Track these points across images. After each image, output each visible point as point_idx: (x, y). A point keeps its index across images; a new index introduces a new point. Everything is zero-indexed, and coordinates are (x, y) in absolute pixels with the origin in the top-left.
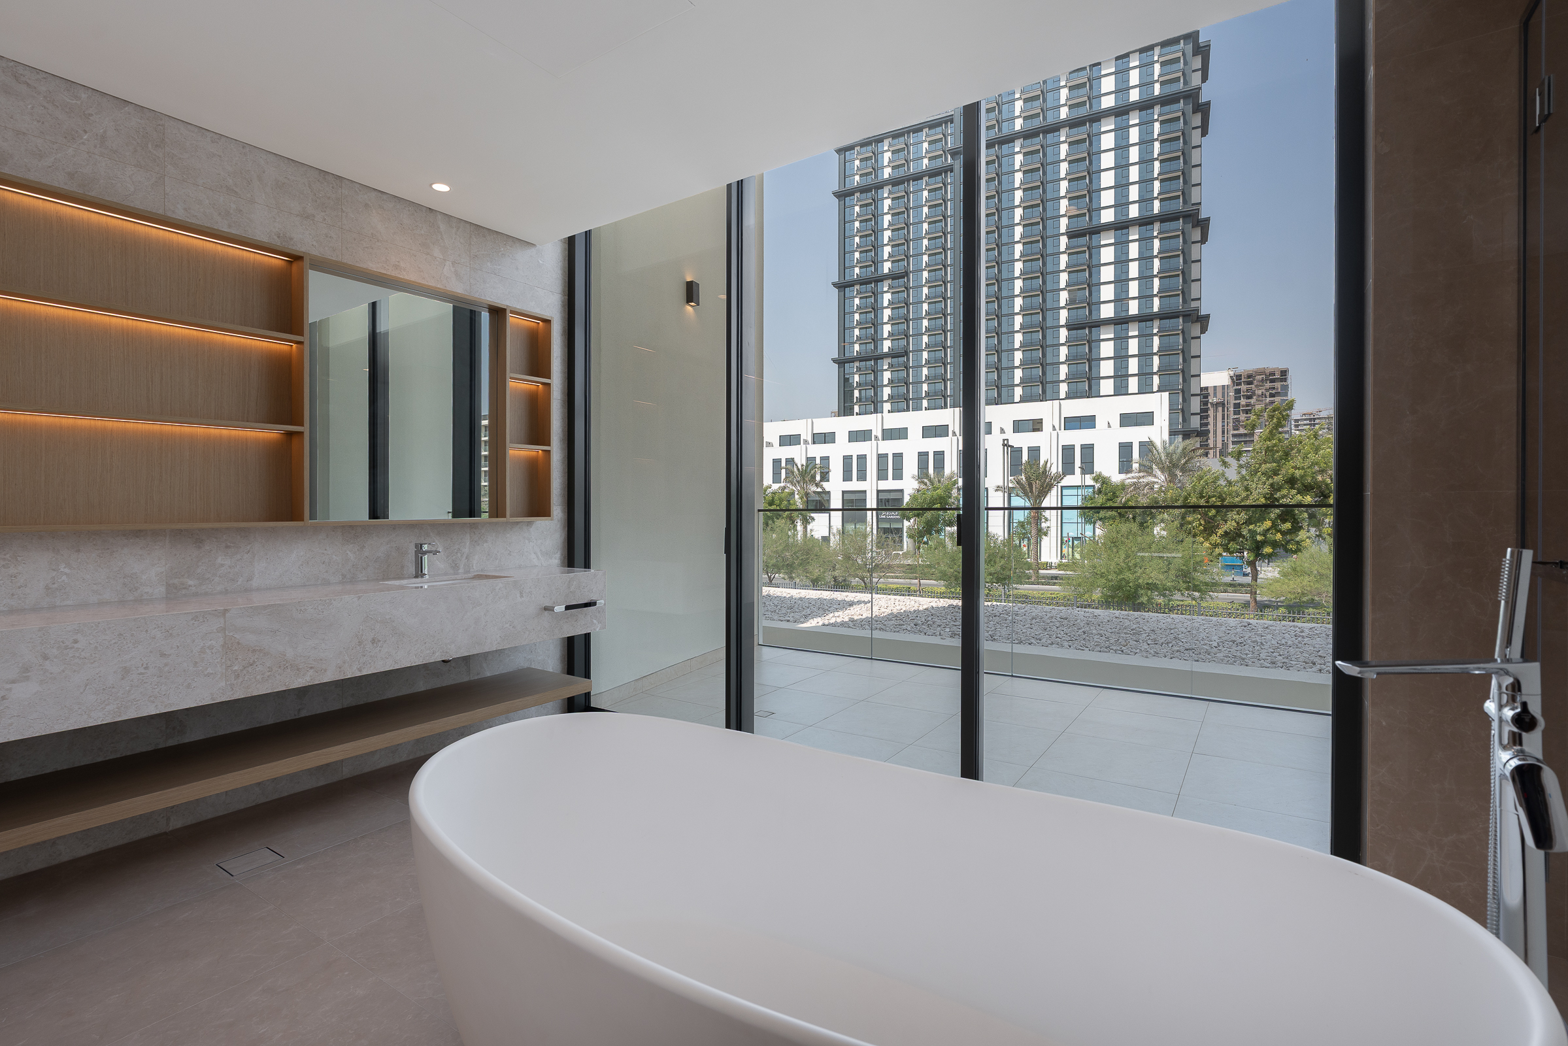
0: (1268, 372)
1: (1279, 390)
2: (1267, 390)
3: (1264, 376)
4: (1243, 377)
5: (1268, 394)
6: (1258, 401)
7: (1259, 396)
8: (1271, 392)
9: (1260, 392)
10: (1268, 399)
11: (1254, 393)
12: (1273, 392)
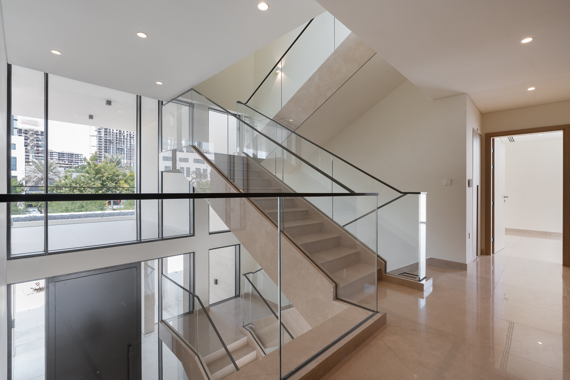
0: (35, 131)
1: (41, 139)
2: (35, 138)
3: (33, 132)
4: (23, 131)
5: (35, 140)
6: (31, 142)
7: (31, 140)
8: (37, 139)
9: (32, 138)
10: (36, 142)
11: (29, 138)
12: (38, 139)
